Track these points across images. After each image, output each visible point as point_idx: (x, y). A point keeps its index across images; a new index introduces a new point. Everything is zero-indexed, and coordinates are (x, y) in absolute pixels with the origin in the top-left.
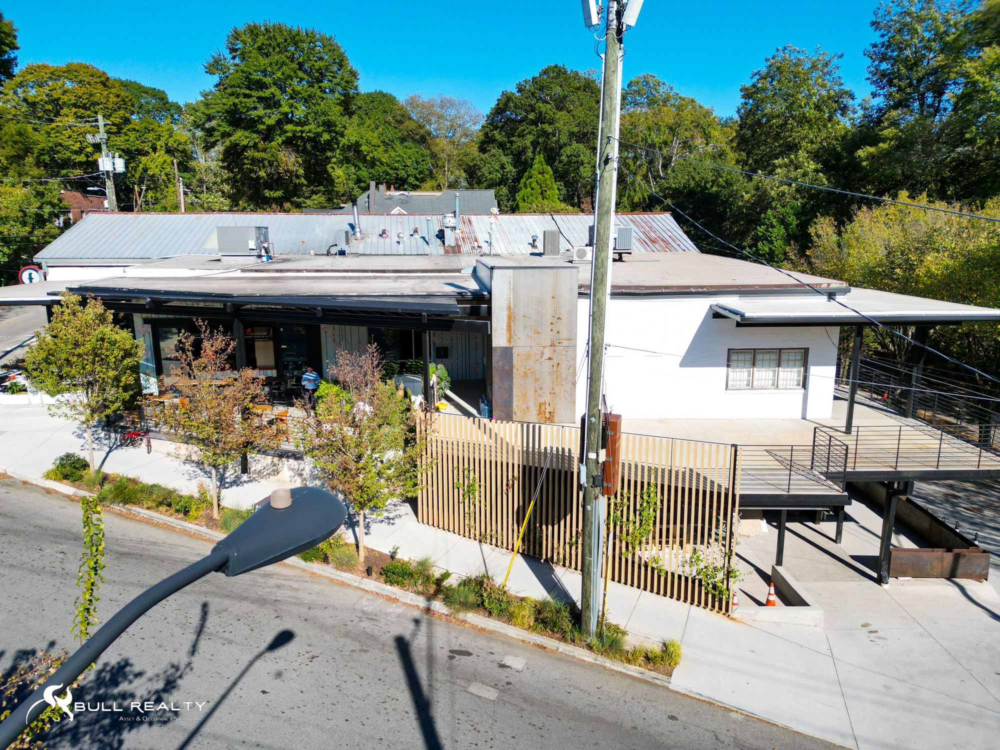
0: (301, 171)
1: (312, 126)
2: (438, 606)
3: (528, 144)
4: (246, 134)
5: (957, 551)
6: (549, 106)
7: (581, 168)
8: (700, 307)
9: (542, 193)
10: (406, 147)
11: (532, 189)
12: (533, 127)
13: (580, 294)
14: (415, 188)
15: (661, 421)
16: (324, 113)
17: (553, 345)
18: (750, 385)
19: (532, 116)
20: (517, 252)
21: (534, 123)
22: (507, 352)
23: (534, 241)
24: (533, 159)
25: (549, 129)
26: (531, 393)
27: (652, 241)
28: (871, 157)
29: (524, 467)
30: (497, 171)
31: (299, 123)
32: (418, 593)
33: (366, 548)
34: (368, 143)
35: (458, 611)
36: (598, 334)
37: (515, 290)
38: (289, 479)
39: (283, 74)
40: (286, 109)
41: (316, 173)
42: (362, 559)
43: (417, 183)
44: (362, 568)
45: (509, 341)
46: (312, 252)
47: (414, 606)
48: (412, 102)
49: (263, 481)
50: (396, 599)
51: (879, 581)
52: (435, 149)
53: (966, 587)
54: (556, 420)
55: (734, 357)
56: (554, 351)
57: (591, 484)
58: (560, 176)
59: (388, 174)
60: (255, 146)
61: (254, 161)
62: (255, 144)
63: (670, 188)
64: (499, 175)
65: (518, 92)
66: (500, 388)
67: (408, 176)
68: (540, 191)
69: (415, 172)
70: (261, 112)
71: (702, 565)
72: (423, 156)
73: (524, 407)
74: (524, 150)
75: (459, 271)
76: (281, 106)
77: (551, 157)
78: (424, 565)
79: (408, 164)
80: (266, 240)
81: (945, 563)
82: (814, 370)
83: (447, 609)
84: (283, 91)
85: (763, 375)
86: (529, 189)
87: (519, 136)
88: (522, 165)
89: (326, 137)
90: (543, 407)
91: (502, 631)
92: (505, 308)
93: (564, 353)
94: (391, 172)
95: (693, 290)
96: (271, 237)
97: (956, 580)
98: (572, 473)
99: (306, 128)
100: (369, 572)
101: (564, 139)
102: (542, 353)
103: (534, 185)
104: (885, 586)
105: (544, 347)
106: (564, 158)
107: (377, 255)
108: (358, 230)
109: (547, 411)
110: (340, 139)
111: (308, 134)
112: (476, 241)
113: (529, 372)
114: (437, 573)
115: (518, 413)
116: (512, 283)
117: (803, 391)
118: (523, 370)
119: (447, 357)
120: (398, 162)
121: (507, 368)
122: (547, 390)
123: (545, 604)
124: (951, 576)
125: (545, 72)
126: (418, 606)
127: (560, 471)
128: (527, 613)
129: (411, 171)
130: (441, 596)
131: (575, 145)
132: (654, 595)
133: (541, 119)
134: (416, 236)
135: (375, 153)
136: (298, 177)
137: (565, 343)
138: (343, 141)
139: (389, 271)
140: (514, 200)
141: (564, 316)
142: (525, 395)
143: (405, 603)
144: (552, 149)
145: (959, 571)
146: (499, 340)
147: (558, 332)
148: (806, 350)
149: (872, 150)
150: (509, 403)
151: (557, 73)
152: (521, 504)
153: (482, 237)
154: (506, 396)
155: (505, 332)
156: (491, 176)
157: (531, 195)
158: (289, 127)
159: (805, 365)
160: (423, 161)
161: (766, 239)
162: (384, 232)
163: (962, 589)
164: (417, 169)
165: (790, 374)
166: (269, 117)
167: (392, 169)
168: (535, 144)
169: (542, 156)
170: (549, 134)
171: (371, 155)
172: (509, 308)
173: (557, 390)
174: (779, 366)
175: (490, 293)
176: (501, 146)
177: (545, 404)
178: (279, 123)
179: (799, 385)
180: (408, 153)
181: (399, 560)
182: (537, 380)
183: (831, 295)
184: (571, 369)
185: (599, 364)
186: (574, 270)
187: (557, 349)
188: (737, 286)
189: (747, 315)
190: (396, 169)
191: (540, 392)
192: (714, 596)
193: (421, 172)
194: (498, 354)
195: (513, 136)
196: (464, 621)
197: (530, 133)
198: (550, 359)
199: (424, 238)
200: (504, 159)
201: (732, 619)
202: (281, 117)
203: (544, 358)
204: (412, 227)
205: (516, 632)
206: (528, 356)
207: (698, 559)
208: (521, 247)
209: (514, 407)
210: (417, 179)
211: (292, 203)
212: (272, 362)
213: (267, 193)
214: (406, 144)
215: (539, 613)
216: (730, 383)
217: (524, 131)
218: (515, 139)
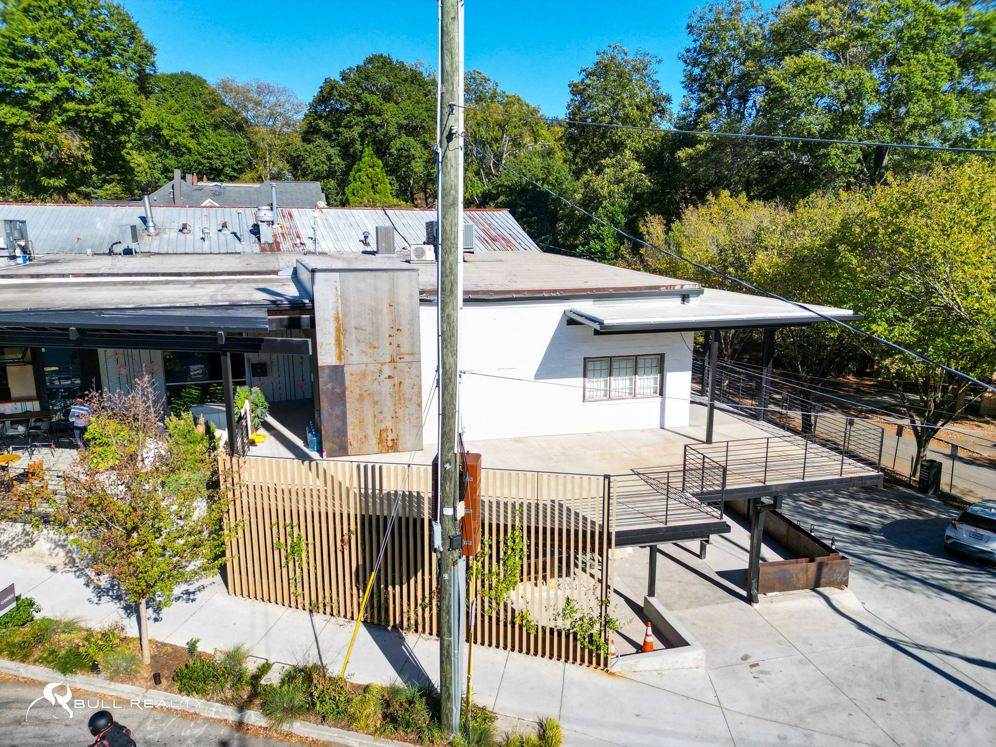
0: (89, 157)
1: (100, 105)
2: (254, 717)
3: (356, 136)
4: (14, 110)
5: (819, 559)
6: (375, 97)
7: (413, 163)
8: (554, 312)
9: (373, 187)
10: (220, 135)
11: (362, 183)
12: (360, 119)
13: (421, 300)
14: (232, 179)
15: (517, 440)
16: (115, 91)
17: (393, 361)
18: (608, 395)
19: (358, 106)
20: (347, 249)
21: (361, 113)
22: (337, 372)
23: (366, 237)
24: (362, 152)
25: (377, 121)
26: (369, 419)
27: (492, 239)
28: (690, 158)
29: (363, 517)
30: (323, 163)
31: (83, 101)
32: (225, 702)
33: (153, 643)
34: (171, 126)
35: (281, 721)
36: (450, 360)
37: (343, 298)
38: (47, 553)
39: (58, 42)
40: (64, 83)
41: (107, 159)
42: (147, 660)
43: (235, 174)
44: (147, 673)
45: (340, 358)
46: (89, 251)
47: (220, 721)
48: (225, 86)
49: (12, 557)
50: (195, 713)
51: (750, 600)
52: (255, 138)
53: (830, 597)
54: (400, 448)
55: (590, 366)
56: (395, 368)
57: (447, 547)
58: (392, 170)
59: (200, 164)
60: (26, 126)
61: (27, 143)
62: (27, 122)
63: (502, 186)
64: (326, 168)
65: (342, 80)
66: (330, 415)
67: (224, 166)
68: (370, 185)
69: (232, 162)
70: (31, 85)
71: (577, 616)
72: (240, 145)
73: (361, 435)
74: (353, 140)
75: (275, 272)
76: (57, 79)
77: (381, 149)
78: (235, 657)
79: (223, 153)
80: (23, 236)
81: (809, 573)
82: (670, 376)
83: (265, 720)
84: (60, 63)
85: (620, 383)
86: (359, 183)
87: (345, 127)
88: (351, 158)
89: (117, 118)
90: (384, 435)
91: (341, 741)
92: (332, 319)
93: (407, 369)
94: (204, 161)
95: (546, 295)
96: (31, 233)
97: (820, 589)
98: (423, 520)
99: (93, 107)
100: (157, 679)
101: (393, 131)
102: (381, 371)
103: (364, 178)
104: (756, 606)
105: (383, 364)
106: (393, 150)
107: (176, 254)
108: (151, 224)
109: (389, 438)
110: (136, 120)
111: (96, 114)
112: (298, 237)
113: (365, 394)
114: (251, 667)
115: (355, 444)
116: (339, 289)
117: (660, 399)
118: (357, 391)
119: (265, 374)
120: (212, 150)
121: (338, 390)
122: (388, 414)
123: (394, 691)
124: (815, 586)
125: (370, 61)
126: (225, 720)
127: (407, 519)
128: (373, 711)
129: (227, 160)
130: (258, 701)
131: (404, 138)
132: (523, 656)
133: (366, 110)
134: (225, 231)
135: (179, 138)
136: (85, 163)
137: (407, 358)
138: (140, 123)
139: (186, 274)
140: (344, 194)
141: (404, 326)
142: (362, 422)
143: (207, 719)
144: (381, 142)
145: (823, 580)
146: (327, 357)
147: (398, 346)
148: (662, 356)
149: (690, 151)
150: (342, 433)
151: (382, 63)
152: (360, 562)
153: (305, 233)
154: (338, 424)
155: (333, 347)
156: (317, 168)
157: (362, 189)
158: (70, 105)
159: (662, 371)
160: (240, 150)
161: (598, 237)
162: (185, 226)
163: (827, 599)
164: (234, 159)
165: (647, 382)
166: (44, 92)
167: (204, 158)
168: (363, 136)
169: (371, 148)
170: (377, 126)
171: (175, 140)
172: (337, 319)
173: (400, 413)
174: (636, 373)
175: (312, 301)
176: (327, 136)
177: (386, 430)
178: (57, 100)
179: (656, 392)
180: (223, 140)
181: (200, 655)
182: (375, 403)
183: (685, 297)
184: (416, 387)
185: (453, 396)
186: (413, 273)
187: (399, 365)
188: (591, 290)
189: (606, 322)
190: (209, 158)
191: (380, 417)
192: (591, 652)
193: (238, 163)
194: (325, 375)
195: (339, 126)
196: (290, 735)
197: (357, 124)
198: (390, 377)
199: (235, 234)
200: (331, 151)
201: (612, 674)
202: (60, 93)
203: (382, 377)
204: (221, 221)
205: (359, 740)
206: (364, 375)
207: (572, 611)
208: (351, 244)
209: (349, 436)
210: (234, 170)
211: (79, 193)
212: (33, 392)
213: (45, 181)
214: (220, 131)
215: (388, 704)
216: (587, 394)
217: (350, 122)
218: (341, 130)
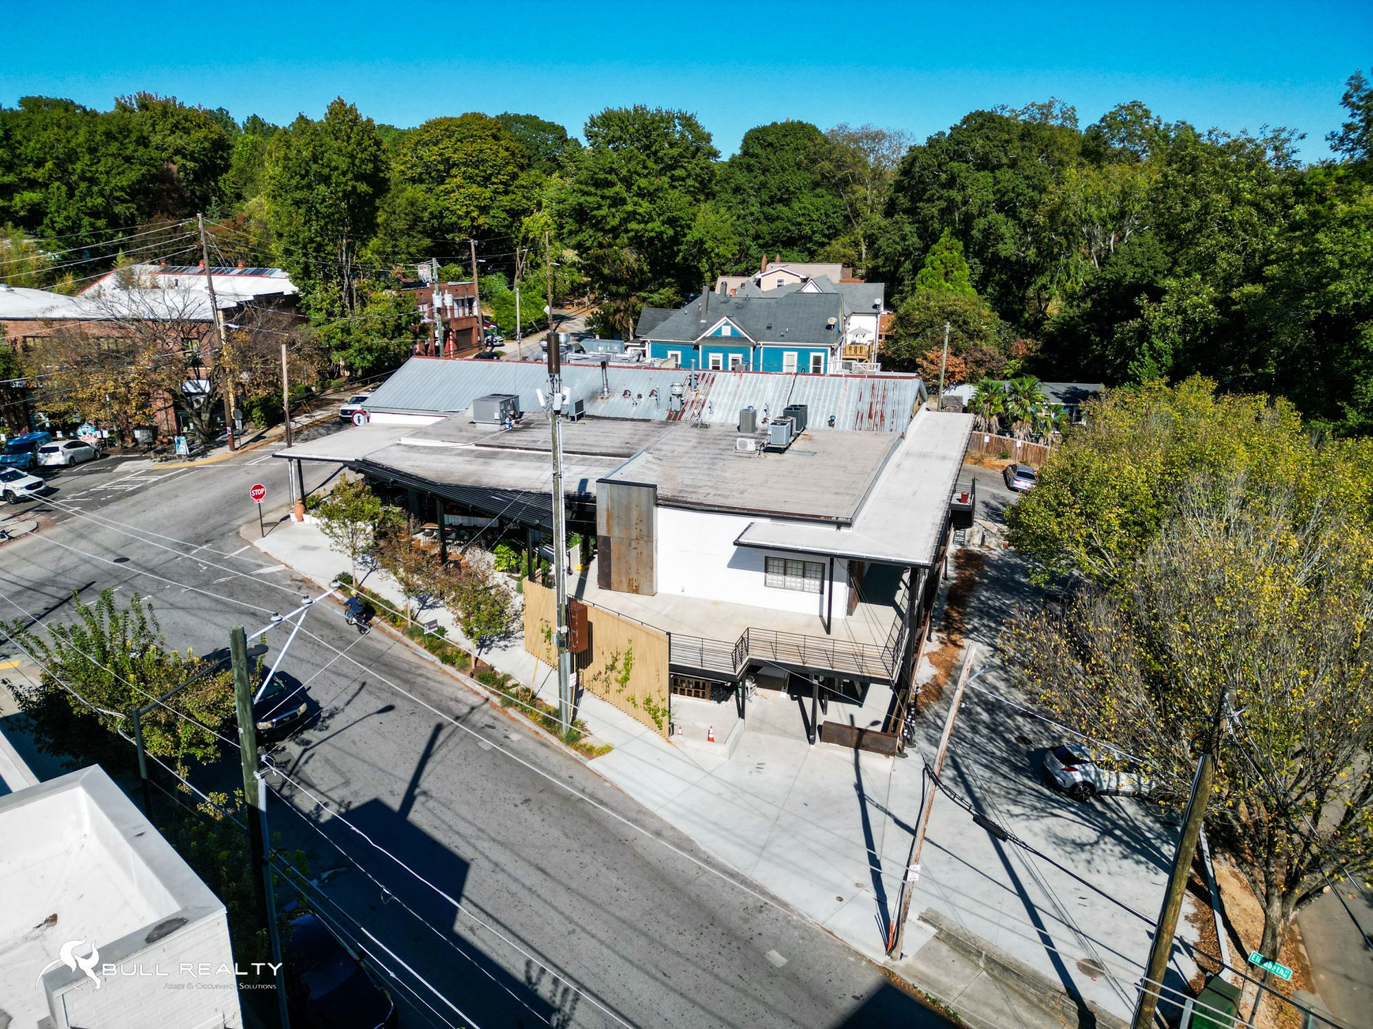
0: (645, 268)
1: (656, 224)
2: (496, 701)
3: (936, 213)
9: (946, 274)
10: (816, 196)
17: (637, 539)
18: (784, 587)
22: (607, 540)
26: (623, 572)
27: (870, 415)
30: (897, 243)
31: (642, 221)
32: (491, 692)
33: (480, 661)
35: (506, 706)
37: (611, 498)
42: (473, 667)
43: (826, 240)
44: (471, 671)
45: (607, 532)
50: (479, 693)
51: (815, 743)
54: (640, 593)
55: (770, 563)
58: (973, 252)
59: (789, 231)
64: (899, 248)
65: (929, 146)
66: (602, 565)
67: (814, 232)
68: (943, 271)
70: (605, 211)
71: (653, 704)
73: (618, 581)
74: (933, 217)
76: (625, 204)
78: (507, 677)
79: (815, 217)
80: (514, 407)
82: (836, 584)
85: (793, 582)
86: (931, 269)
87: (926, 201)
88: (929, 238)
90: (631, 582)
91: (522, 721)
92: (605, 510)
93: (645, 546)
100: (473, 675)
102: (630, 544)
103: (937, 264)
104: (814, 747)
105: (632, 540)
106: (976, 231)
107: (609, 418)
108: (605, 389)
109: (635, 586)
110: (687, 232)
111: (651, 233)
112: (703, 405)
113: (621, 557)
114: (510, 683)
115: (617, 584)
116: (609, 493)
117: (820, 595)
118: (617, 554)
120: (802, 215)
121: (607, 552)
122: (634, 570)
125: (968, 119)
134: (653, 397)
136: (642, 272)
137: (646, 539)
141: (645, 520)
142: (619, 572)
145: (871, 746)
146: (601, 530)
147: (641, 531)
148: (824, 565)
150: (608, 576)
151: (982, 122)
153: (710, 401)
154: (607, 571)
155: (604, 525)
159: (823, 576)
162: (626, 392)
166: (614, 216)
169: (950, 228)
172: (608, 510)
173: (641, 572)
174: (804, 574)
177: (633, 579)
179: (818, 590)
180: (817, 203)
181: (495, 671)
182: (626, 562)
183: (840, 526)
184: (650, 558)
187: (640, 542)
190: (800, 224)
191: (630, 571)
193: (830, 228)
194: (600, 541)
195: (921, 200)
196: (505, 712)
197: (939, 198)
198: (636, 549)
200: (908, 228)
201: (669, 741)
202: (626, 215)
203: (631, 548)
205: (529, 723)
206: (621, 545)
209: (612, 580)
210: (825, 236)
214: (818, 191)
216: (769, 584)
217: (933, 195)
218: (921, 204)
